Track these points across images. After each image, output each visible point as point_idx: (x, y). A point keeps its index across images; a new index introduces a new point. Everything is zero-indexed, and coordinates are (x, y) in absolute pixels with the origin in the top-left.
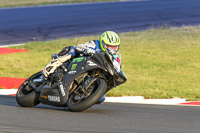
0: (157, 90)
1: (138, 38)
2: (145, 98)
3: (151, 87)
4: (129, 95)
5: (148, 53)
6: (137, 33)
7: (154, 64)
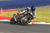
0: (49, 21)
1: (44, 8)
2: (46, 23)
3: (47, 20)
4: (42, 22)
5: (47, 11)
6: (44, 7)
7: (48, 14)
